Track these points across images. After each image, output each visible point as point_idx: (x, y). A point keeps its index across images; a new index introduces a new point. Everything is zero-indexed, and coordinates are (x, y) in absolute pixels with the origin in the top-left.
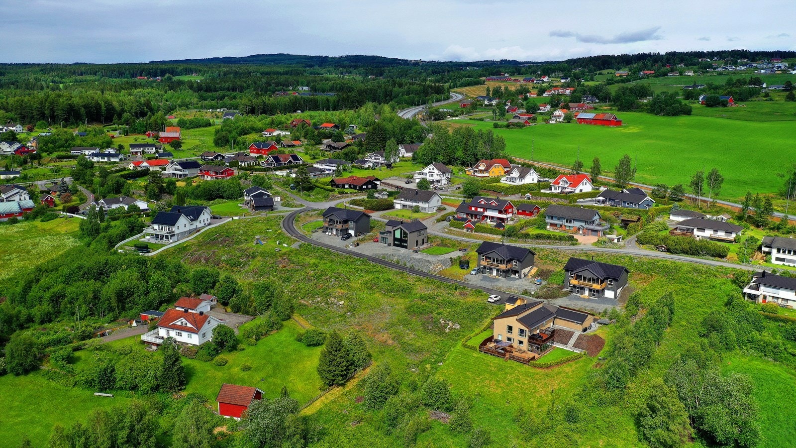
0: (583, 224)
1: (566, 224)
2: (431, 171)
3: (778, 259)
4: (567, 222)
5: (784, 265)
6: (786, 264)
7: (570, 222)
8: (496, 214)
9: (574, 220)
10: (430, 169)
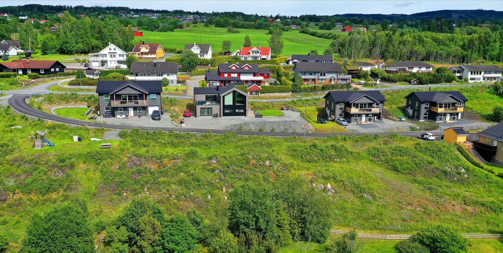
0: (334, 75)
1: (321, 77)
2: (113, 51)
3: (472, 79)
4: (321, 75)
5: (475, 82)
6: (476, 81)
7: (324, 75)
8: (250, 77)
9: (327, 72)
10: (110, 49)
